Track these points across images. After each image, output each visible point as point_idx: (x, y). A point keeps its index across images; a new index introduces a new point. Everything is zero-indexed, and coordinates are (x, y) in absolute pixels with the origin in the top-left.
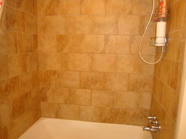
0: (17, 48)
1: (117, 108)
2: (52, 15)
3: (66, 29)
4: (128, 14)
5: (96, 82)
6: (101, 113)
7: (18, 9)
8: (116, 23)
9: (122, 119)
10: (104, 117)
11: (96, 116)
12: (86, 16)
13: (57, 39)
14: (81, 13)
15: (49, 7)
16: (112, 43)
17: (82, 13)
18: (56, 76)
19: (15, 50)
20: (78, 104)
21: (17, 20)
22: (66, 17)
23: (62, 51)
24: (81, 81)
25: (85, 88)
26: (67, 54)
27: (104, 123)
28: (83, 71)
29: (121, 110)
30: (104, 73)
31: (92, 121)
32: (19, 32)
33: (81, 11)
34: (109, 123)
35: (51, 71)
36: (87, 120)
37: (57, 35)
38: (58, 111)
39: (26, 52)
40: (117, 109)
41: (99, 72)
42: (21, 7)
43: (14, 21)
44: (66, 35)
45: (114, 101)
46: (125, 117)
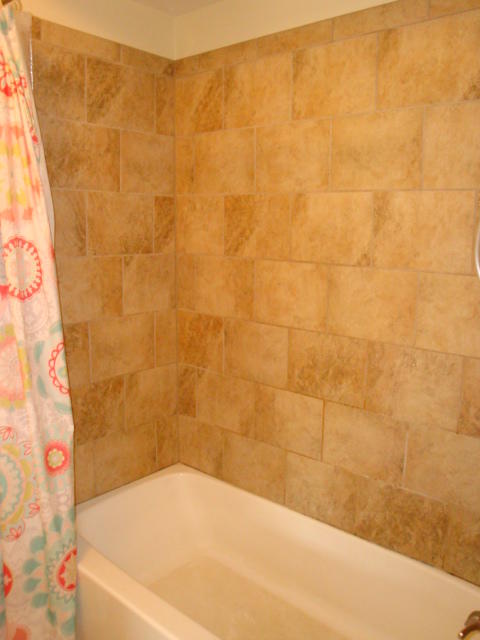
0: (82, 240)
1: (413, 492)
2: (213, 129)
3: (251, 176)
4: (466, 98)
5: (340, 374)
6: (352, 498)
7: (91, 124)
8: (414, 140)
9: (430, 544)
10: (361, 516)
11: (335, 503)
12: (310, 123)
13: (226, 210)
14: (296, 115)
15: (206, 106)
16: (398, 225)
17: (299, 113)
18: (222, 336)
19: (76, 245)
20: (279, 446)
21: (89, 157)
22: (252, 131)
23: (239, 253)
24: (291, 366)
25: (302, 390)
26: (253, 262)
27: (362, 537)
28: (299, 329)
29: (426, 504)
30: (371, 344)
31: (321, 518)
32: (92, 191)
33: (293, 106)
34: (380, 544)
35: (209, 317)
36: (305, 512)
37: (226, 197)
38: (221, 455)
39: (122, 253)
40: (410, 496)
41: (352, 339)
42: (104, 115)
43: (76, 161)
44: (249, 196)
45: (402, 460)
46: (443, 537)
